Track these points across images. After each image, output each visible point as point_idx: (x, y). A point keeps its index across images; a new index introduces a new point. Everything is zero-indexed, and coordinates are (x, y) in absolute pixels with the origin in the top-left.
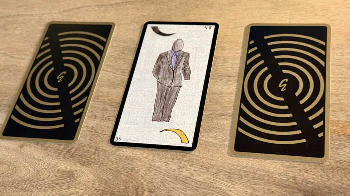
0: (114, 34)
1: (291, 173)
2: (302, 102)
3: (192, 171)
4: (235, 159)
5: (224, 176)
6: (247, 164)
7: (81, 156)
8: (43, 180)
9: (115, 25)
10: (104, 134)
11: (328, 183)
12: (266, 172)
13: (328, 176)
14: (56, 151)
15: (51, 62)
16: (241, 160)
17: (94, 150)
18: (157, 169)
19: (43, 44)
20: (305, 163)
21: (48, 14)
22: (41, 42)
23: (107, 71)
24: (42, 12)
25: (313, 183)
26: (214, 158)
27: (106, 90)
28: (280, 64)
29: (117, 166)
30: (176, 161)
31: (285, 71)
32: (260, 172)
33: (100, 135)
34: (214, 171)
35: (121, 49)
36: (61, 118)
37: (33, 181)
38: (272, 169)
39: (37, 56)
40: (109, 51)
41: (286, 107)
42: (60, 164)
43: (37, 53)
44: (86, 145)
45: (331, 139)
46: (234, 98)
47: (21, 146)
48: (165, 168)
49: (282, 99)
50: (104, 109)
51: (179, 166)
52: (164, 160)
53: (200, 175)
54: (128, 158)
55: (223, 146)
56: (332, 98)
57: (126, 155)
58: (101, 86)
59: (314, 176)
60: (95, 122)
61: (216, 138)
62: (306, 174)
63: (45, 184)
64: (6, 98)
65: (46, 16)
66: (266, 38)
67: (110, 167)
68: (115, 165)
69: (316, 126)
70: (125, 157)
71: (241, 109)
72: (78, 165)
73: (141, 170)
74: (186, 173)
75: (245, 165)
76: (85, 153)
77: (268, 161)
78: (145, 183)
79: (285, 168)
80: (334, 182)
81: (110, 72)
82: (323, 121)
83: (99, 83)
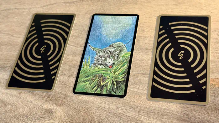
0: (76, 21)
1: (186, 112)
2: (192, 66)
3: (125, 110)
4: (151, 102)
5: (144, 113)
6: (159, 106)
7: (56, 100)
8: (33, 115)
9: (76, 15)
10: (70, 86)
11: (208, 118)
12: (170, 111)
13: (208, 114)
14: (41, 97)
15: (37, 40)
16: (154, 103)
17: (64, 96)
18: (103, 108)
19: (31, 28)
20: (194, 105)
21: (34, 8)
22: (30, 26)
23: (71, 45)
24: (30, 7)
25: (199, 118)
26: (138, 102)
27: (71, 58)
28: (179, 41)
29: (79, 106)
30: (115, 103)
31: (182, 46)
32: (166, 111)
33: (68, 87)
34: (138, 110)
35: (79, 31)
36: (43, 76)
37: (27, 116)
38: (173, 109)
39: (27, 36)
40: (72, 33)
41: (183, 69)
42: (44, 105)
43: (28, 33)
44: (60, 93)
45: (210, 90)
46: (150, 63)
47: (20, 94)
48: (108, 108)
49: (180, 64)
50: (70, 70)
51: (117, 107)
52: (107, 103)
53: (129, 113)
54: (85, 101)
55: (143, 94)
56: (211, 64)
57: (84, 99)
58: (68, 55)
59: (200, 114)
60: (65, 78)
61: (139, 89)
62: (195, 112)
63: (35, 118)
64: (10, 63)
65: (33, 9)
66: (170, 24)
67: (74, 107)
68: (77, 106)
69: (201, 82)
70: (83, 101)
71: (154, 70)
72: (55, 105)
73: (93, 109)
74: (120, 111)
75: (157, 106)
76: (59, 98)
77: (171, 104)
78: (96, 117)
79: (182, 109)
80: (212, 118)
81: (73, 46)
82: (205, 79)
83: (67, 53)
